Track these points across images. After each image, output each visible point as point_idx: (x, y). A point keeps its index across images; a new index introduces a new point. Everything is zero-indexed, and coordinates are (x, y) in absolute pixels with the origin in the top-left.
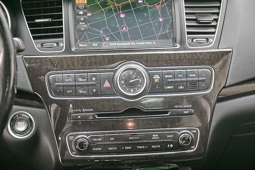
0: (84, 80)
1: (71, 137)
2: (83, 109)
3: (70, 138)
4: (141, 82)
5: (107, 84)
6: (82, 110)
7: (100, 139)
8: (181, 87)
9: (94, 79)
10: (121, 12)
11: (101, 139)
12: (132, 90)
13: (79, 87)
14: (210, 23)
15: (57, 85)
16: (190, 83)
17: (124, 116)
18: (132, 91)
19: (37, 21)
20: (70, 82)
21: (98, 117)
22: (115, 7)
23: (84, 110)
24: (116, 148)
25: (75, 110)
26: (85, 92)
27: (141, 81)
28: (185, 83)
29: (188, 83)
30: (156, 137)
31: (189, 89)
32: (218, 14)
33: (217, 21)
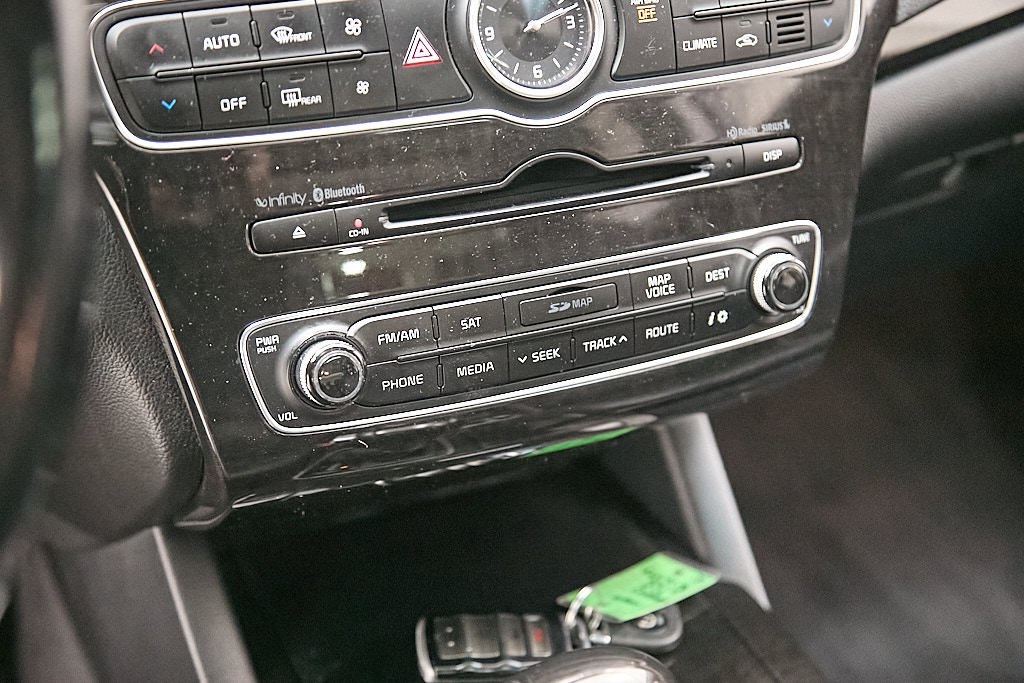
0: (306, 37)
1: (267, 341)
2: (316, 190)
3: (262, 345)
4: (573, 26)
5: (421, 51)
6: (310, 196)
7: (414, 334)
8: (747, 40)
9: (353, 26)
11: (416, 330)
12: (537, 71)
13: (284, 77)
15: (161, 77)
16: (778, 18)
17: (517, 204)
18: (536, 76)
20: (228, 51)
21: (392, 221)
23: (318, 195)
24: (490, 366)
25: (271, 200)
26: (317, 99)
27: (573, 22)
28: (758, 17)
29: (772, 18)
30: (659, 285)
31: (776, 47)
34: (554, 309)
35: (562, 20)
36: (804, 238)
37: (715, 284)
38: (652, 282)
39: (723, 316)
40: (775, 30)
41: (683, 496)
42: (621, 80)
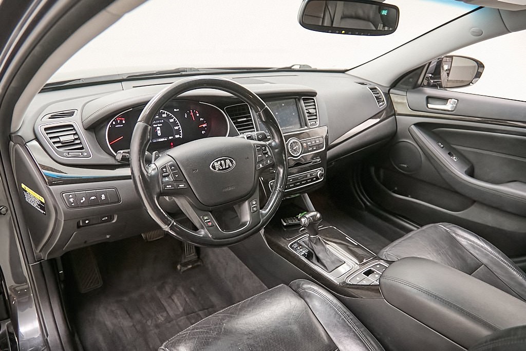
10: (275, 111)
14: (313, 114)
17: (295, 167)
18: (295, 154)
19: (239, 120)
24: (293, 185)
31: (317, 149)
32: (315, 109)
33: (316, 112)
34: (299, 178)
35: (297, 147)
36: (322, 170)
37: (314, 175)
38: (308, 175)
39: (315, 179)
40: (317, 147)
41: (306, 205)
42: (303, 153)
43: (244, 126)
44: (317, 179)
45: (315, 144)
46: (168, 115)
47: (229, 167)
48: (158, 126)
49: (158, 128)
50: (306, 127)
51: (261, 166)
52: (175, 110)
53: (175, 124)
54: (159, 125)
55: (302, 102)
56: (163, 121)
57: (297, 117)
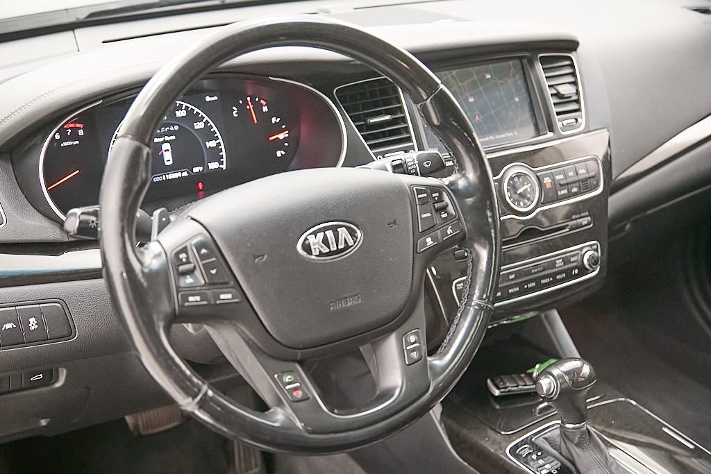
3: (458, 287)
8: (575, 190)
10: (468, 94)
14: (570, 97)
16: (582, 183)
17: (521, 242)
18: (522, 205)
19: (372, 121)
22: (459, 87)
24: (518, 289)
28: (577, 183)
30: (559, 263)
31: (582, 191)
32: (575, 83)
33: (577, 93)
34: (533, 271)
35: (527, 189)
36: (595, 247)
37: (574, 262)
38: (557, 262)
39: (576, 271)
40: (582, 186)
41: (554, 340)
42: (544, 204)
43: (384, 134)
44: (583, 271)
45: (576, 178)
46: (190, 112)
47: (347, 247)
48: (165, 142)
49: (166, 146)
50: (550, 134)
51: (429, 241)
52: (208, 99)
53: (208, 134)
54: (167, 138)
55: (539, 67)
56: (176, 128)
57: (526, 107)
